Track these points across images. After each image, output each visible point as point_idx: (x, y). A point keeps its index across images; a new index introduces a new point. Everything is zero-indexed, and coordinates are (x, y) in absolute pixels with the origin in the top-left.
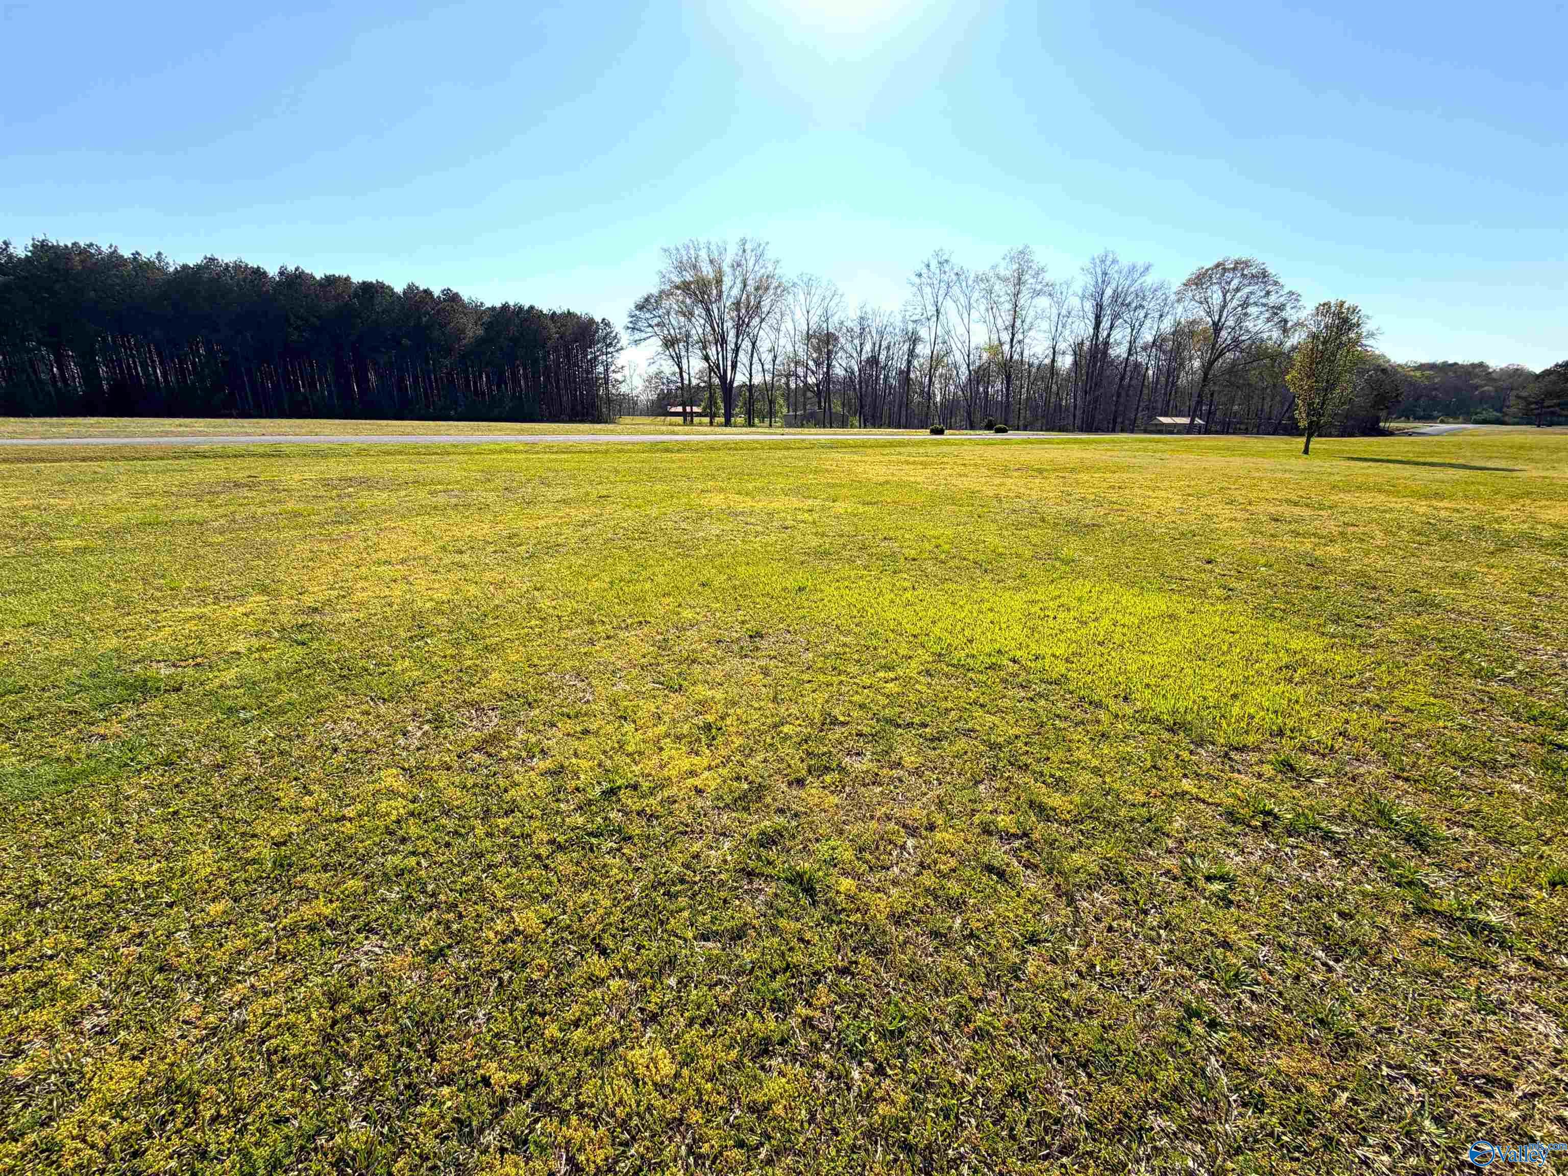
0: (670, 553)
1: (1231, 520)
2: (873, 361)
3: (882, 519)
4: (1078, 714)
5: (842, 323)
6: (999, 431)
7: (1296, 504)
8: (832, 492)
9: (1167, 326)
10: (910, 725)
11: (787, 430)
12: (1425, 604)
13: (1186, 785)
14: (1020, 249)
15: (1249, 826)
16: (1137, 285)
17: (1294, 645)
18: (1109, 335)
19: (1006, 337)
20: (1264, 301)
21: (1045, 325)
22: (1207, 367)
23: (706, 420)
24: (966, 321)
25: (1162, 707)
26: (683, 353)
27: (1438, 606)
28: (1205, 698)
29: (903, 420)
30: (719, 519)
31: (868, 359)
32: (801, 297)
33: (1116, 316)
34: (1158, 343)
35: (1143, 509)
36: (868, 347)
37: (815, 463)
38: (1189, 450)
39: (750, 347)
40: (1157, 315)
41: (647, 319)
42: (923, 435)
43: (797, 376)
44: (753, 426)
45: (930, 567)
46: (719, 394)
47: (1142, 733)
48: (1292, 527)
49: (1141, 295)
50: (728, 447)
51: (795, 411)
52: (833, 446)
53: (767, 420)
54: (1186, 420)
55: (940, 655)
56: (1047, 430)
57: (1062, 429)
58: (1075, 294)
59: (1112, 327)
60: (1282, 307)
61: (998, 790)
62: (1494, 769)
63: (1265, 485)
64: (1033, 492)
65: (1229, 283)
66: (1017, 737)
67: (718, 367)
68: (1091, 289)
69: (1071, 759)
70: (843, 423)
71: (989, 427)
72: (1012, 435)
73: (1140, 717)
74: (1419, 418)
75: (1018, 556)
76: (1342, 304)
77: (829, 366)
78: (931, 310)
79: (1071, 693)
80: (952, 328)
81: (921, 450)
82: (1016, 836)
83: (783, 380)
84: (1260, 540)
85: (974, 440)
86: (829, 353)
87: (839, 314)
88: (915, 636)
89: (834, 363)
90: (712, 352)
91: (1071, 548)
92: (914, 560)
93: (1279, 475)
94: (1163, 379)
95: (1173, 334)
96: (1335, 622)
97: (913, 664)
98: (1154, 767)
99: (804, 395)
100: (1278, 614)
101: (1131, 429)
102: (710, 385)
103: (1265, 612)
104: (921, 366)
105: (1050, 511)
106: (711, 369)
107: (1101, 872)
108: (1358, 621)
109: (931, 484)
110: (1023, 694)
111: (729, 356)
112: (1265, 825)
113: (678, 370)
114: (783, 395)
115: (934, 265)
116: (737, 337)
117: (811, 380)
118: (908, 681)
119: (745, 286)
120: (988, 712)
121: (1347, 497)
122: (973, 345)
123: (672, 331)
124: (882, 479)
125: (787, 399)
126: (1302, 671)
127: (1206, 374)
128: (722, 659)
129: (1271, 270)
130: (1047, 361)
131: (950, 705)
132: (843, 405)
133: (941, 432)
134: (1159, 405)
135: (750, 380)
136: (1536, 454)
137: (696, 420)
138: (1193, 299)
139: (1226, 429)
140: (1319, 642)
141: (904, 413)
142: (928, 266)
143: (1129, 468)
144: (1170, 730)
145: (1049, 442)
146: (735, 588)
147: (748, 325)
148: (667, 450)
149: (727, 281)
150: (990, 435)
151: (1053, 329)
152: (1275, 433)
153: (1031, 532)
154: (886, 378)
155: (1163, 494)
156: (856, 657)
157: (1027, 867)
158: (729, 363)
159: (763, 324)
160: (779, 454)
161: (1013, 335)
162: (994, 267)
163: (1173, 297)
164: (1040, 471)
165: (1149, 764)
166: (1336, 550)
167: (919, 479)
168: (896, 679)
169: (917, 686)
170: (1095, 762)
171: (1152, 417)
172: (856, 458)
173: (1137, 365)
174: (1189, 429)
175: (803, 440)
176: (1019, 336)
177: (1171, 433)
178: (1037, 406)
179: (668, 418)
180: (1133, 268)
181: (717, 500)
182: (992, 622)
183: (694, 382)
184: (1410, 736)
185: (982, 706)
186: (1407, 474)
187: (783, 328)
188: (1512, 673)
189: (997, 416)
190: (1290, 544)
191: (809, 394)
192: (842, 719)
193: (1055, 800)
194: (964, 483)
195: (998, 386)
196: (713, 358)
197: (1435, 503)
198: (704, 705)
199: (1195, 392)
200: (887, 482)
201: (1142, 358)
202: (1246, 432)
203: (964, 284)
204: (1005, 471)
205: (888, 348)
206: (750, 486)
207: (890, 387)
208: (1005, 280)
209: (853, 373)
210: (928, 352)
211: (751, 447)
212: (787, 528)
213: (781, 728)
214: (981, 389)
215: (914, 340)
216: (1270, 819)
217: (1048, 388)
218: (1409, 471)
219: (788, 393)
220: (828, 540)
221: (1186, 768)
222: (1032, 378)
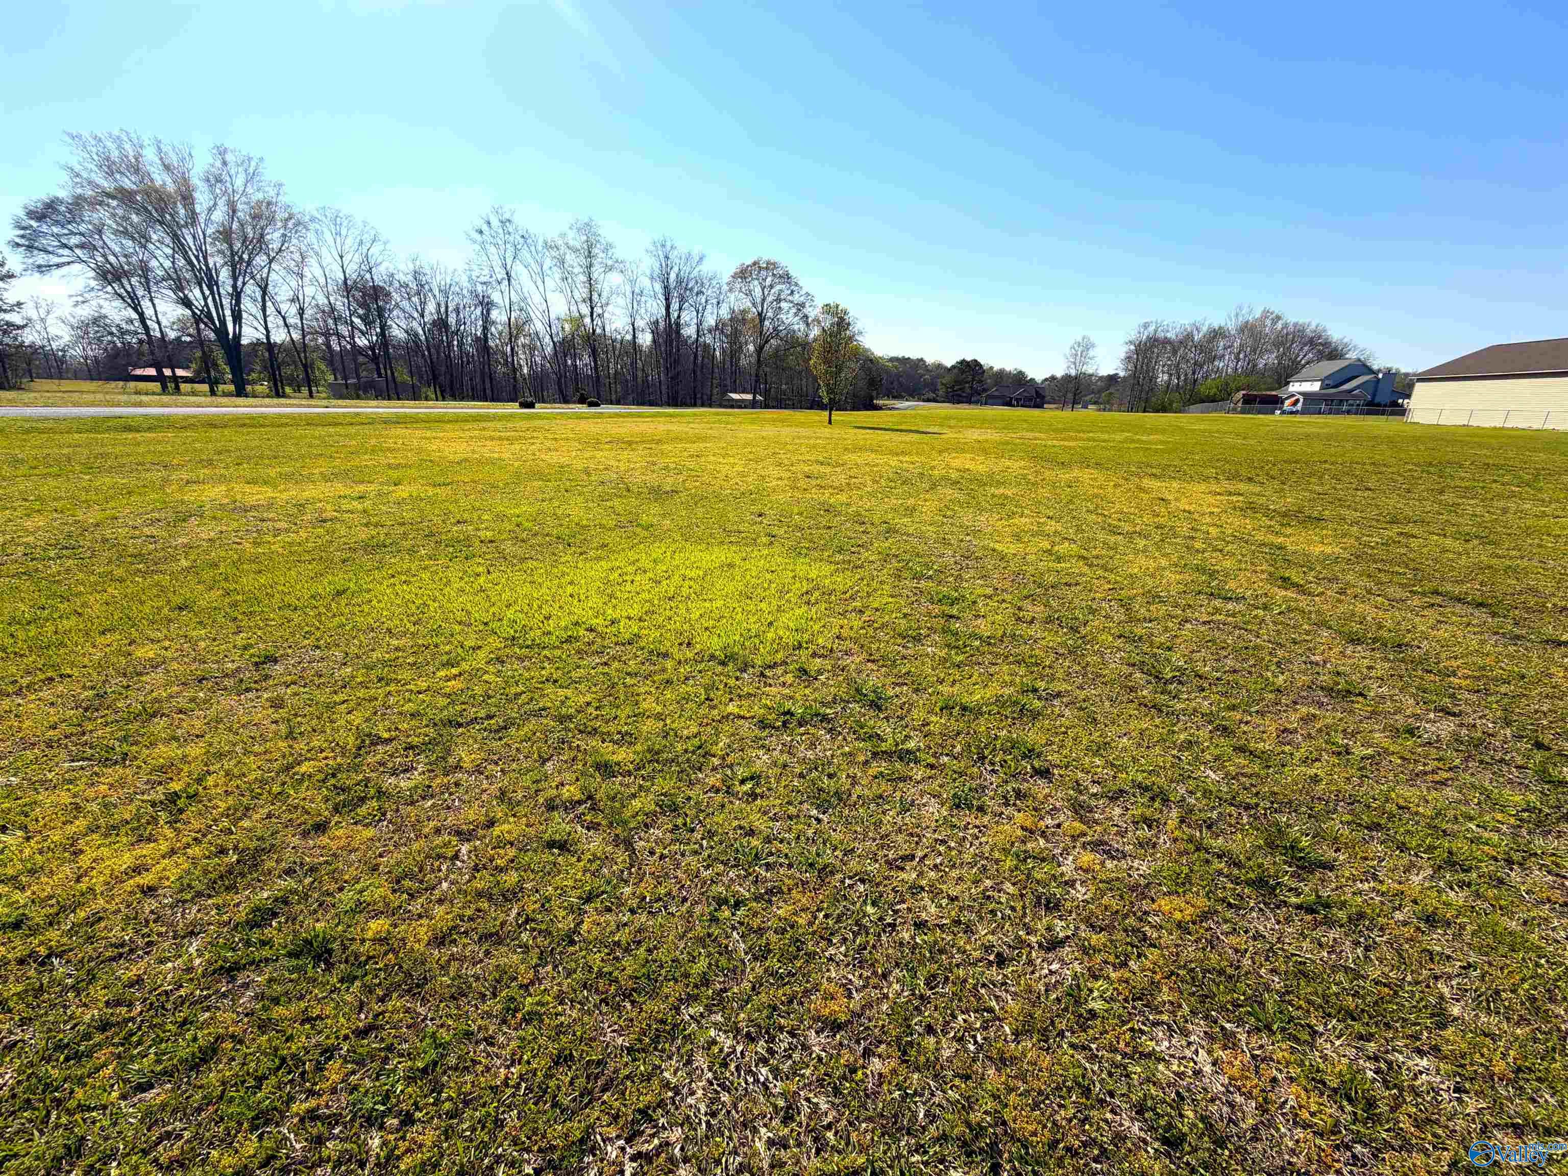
0: (119, 572)
1: (778, 479)
2: (441, 324)
3: (456, 501)
4: (648, 667)
5: (392, 275)
6: (592, 404)
7: (822, 464)
8: (395, 474)
9: (725, 313)
10: (475, 720)
11: (334, 402)
12: (891, 531)
13: (732, 708)
14: (586, 220)
15: (774, 728)
16: (695, 273)
17: (813, 575)
18: (679, 317)
19: (585, 310)
20: (790, 298)
21: (621, 301)
22: (760, 350)
23: (205, 387)
24: (542, 289)
25: (715, 644)
26: (140, 292)
27: (897, 532)
28: (749, 630)
29: (488, 392)
30: (214, 518)
31: (434, 321)
32: (328, 236)
33: (682, 300)
34: (719, 327)
35: (714, 474)
36: (431, 307)
37: (373, 441)
38: (753, 422)
39: (258, 295)
40: (715, 301)
41: (57, 236)
42: (513, 408)
43: (339, 336)
44: (284, 396)
45: (508, 547)
46: (219, 355)
47: (700, 672)
48: (818, 482)
49: (699, 282)
50: (241, 423)
51: (345, 378)
52: (399, 421)
53: (305, 391)
54: (749, 397)
55: (514, 638)
56: (638, 404)
57: (652, 404)
58: (644, 274)
59: (680, 309)
60: (803, 305)
61: (566, 762)
62: (919, 640)
63: (803, 450)
64: (622, 463)
65: (765, 280)
66: (588, 704)
67: (209, 315)
68: (657, 271)
69: (637, 711)
70: (415, 396)
71: (582, 401)
72: (605, 409)
73: (699, 658)
74: (894, 397)
75: (602, 526)
76: (837, 306)
77: (383, 327)
78: (501, 274)
79: (642, 649)
80: (527, 295)
81: (509, 425)
82: (580, 803)
83: (320, 340)
84: (798, 495)
85: (566, 413)
86: (381, 311)
87: (385, 265)
88: (486, 624)
89: (389, 322)
90: (195, 294)
91: (651, 513)
92: (491, 541)
93: (812, 442)
94: (728, 359)
95: (731, 320)
96: (839, 552)
97: (481, 654)
98: (707, 699)
99: (355, 360)
100: (804, 551)
101: (708, 402)
102: (200, 342)
103: (796, 552)
104: (500, 334)
105: (637, 479)
106: (197, 320)
107: (658, 809)
108: (853, 549)
109: (517, 460)
110: (598, 661)
111: (226, 302)
112: (785, 723)
113: (134, 316)
114: (323, 358)
115: (495, 223)
116: (235, 279)
117: (362, 342)
118: (475, 674)
119: (234, 211)
120: (561, 687)
121: (853, 457)
122: (553, 316)
123: (112, 259)
124: (458, 458)
125: (331, 363)
126: (816, 594)
127: (759, 357)
128: (205, 701)
129: (792, 273)
130: (629, 337)
131: (521, 688)
132: (412, 374)
133: (531, 405)
134: (728, 382)
135: (268, 337)
136: (952, 423)
137: (183, 386)
138: (741, 291)
139: (780, 404)
140: (827, 569)
141: (488, 385)
142: (489, 223)
143: (704, 439)
144: (723, 663)
145: (639, 416)
146: (234, 605)
147: (249, 263)
148: (128, 429)
149: (202, 200)
150: (583, 409)
151: (630, 306)
152: (811, 408)
153: (616, 502)
154: (461, 344)
155: (732, 460)
156: (411, 660)
157: (588, 829)
158: (228, 313)
159: (274, 266)
160: (320, 431)
161: (592, 308)
162: (563, 235)
163: (725, 288)
164: (630, 443)
165: (703, 697)
166: (843, 498)
167: (503, 456)
168: (460, 674)
169: (486, 677)
170: (659, 709)
171: (724, 393)
172: (428, 434)
173: (706, 346)
174: (753, 404)
175: (358, 414)
176: (598, 310)
177: (740, 407)
178: (627, 381)
179: (132, 384)
180: (689, 257)
181: (215, 493)
182: (571, 596)
183: (172, 335)
184: (877, 629)
185: (556, 681)
186: (887, 437)
187: (306, 271)
188: (931, 573)
189: (588, 389)
190: (815, 494)
191: (361, 359)
192: (386, 735)
193: (622, 755)
194: (553, 458)
195: (586, 359)
196: (198, 302)
197: (901, 458)
198: (167, 770)
199: (753, 372)
200: (466, 460)
201: (708, 339)
202: (793, 407)
203: (533, 249)
204: (596, 443)
205: (457, 311)
206: (273, 473)
207: (468, 355)
208: (575, 251)
209: (416, 335)
210: (504, 318)
211: (278, 423)
212: (324, 521)
213: (297, 769)
214: (569, 362)
215: (486, 305)
216: (788, 717)
217: (634, 363)
218: (888, 435)
219: (330, 358)
220: (383, 531)
221: (731, 693)
222: (617, 352)
